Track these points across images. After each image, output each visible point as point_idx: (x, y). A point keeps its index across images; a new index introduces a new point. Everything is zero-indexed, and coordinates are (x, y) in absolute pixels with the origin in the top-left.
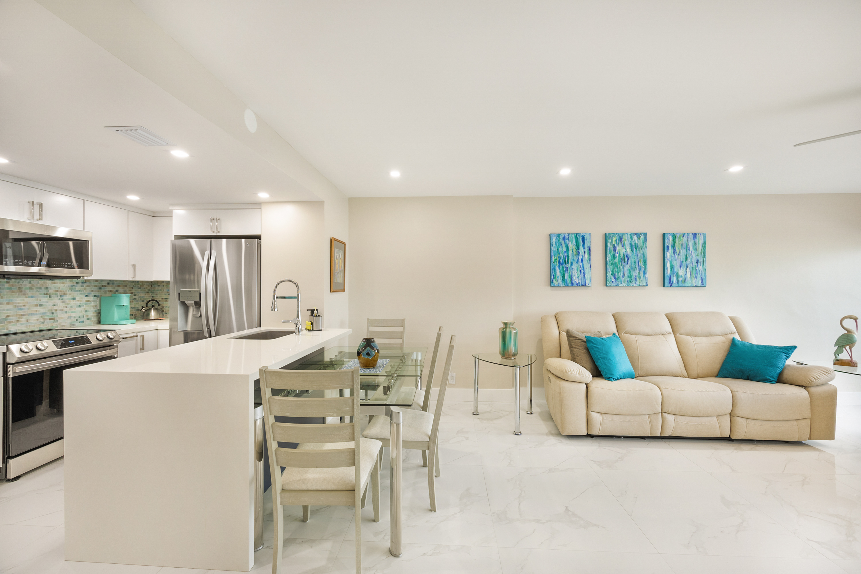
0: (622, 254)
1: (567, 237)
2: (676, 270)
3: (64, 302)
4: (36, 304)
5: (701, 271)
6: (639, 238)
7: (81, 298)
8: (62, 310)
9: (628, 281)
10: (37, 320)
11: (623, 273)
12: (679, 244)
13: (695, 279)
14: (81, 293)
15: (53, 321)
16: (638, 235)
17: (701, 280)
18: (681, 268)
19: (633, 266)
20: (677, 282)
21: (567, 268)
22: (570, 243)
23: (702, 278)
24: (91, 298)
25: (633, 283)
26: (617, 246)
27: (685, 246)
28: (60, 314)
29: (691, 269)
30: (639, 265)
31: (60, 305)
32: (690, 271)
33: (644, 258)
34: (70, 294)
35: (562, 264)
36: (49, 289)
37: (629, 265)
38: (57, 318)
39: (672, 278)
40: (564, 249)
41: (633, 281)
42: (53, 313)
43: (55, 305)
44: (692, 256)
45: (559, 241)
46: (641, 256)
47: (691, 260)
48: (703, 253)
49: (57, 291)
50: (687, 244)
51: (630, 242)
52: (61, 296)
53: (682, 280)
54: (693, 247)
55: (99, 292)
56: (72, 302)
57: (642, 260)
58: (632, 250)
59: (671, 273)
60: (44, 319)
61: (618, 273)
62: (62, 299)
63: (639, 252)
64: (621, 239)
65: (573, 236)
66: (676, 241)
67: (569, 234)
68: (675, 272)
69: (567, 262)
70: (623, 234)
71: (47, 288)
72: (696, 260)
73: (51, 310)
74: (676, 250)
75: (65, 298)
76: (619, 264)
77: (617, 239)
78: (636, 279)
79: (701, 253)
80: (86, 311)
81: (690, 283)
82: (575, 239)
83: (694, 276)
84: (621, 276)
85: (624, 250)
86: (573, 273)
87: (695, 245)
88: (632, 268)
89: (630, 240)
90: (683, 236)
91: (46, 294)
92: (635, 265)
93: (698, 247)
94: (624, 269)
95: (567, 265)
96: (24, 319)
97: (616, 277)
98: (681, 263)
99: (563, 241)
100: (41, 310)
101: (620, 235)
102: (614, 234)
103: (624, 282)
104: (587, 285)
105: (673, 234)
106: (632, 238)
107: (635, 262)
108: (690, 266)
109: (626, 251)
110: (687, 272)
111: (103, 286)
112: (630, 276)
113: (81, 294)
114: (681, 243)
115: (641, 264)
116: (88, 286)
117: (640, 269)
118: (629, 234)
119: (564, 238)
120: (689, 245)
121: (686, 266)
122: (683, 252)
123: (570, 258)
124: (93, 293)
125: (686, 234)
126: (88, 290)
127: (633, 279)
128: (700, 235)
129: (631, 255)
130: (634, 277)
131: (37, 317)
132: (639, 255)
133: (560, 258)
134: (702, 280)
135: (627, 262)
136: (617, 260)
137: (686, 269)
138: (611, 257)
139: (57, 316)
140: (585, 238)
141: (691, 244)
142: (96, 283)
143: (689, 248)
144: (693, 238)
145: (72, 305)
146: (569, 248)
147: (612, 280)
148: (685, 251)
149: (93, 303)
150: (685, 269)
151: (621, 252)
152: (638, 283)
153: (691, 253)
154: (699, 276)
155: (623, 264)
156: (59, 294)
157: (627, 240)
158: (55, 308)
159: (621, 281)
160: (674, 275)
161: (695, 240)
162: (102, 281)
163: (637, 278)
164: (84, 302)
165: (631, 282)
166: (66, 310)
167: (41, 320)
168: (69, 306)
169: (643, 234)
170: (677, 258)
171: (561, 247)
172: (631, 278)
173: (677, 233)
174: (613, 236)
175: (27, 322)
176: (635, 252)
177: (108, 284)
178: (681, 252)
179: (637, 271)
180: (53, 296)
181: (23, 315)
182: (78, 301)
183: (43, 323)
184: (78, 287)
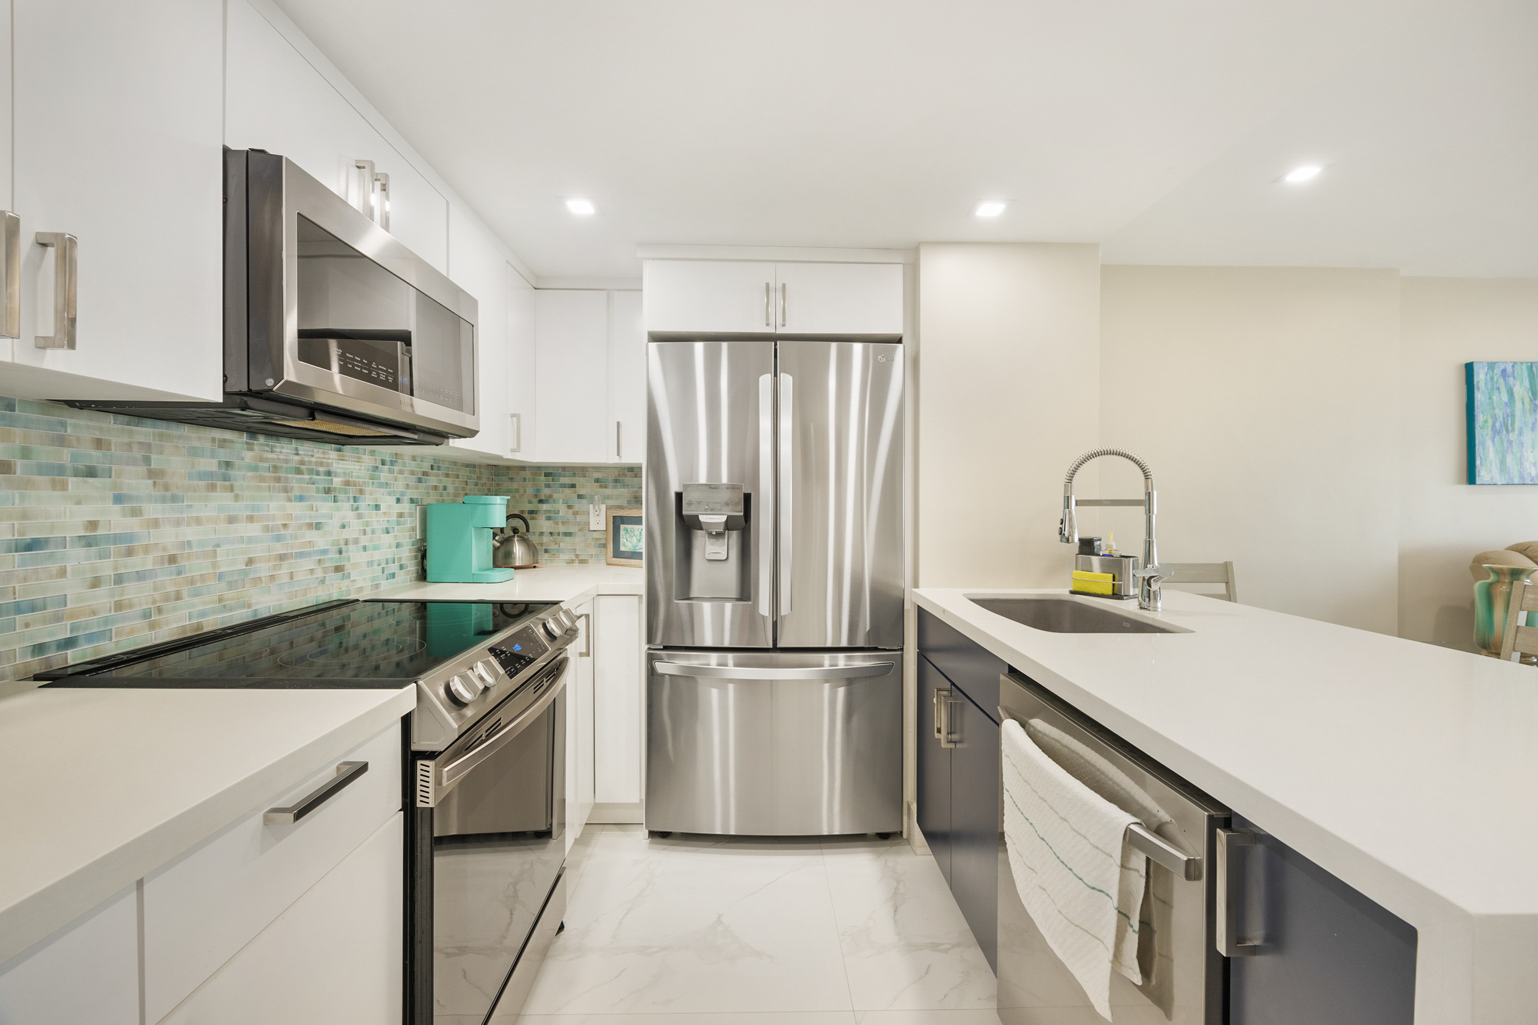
1: (1509, 370)
3: (360, 516)
4: (308, 521)
7: (388, 505)
8: (356, 541)
10: (312, 571)
14: (388, 490)
15: (340, 574)
21: (1510, 442)
22: (1518, 383)
24: (406, 506)
28: (355, 556)
31: (354, 526)
34: (371, 493)
35: (1499, 433)
36: (333, 474)
38: (348, 568)
40: (1505, 398)
42: (340, 552)
43: (344, 527)
45: (1492, 378)
49: (347, 483)
52: (355, 499)
55: (417, 488)
56: (374, 518)
60: (325, 570)
62: (357, 509)
65: (1524, 367)
67: (1515, 363)
69: (1510, 428)
71: (329, 473)
73: (338, 542)
75: (362, 504)
80: (397, 545)
82: (1529, 375)
86: (1525, 454)
91: (328, 491)
95: (1511, 435)
96: (285, 571)
99: (1501, 380)
100: (320, 541)
113: (390, 494)
119: (1504, 371)
123: (1517, 419)
124: (409, 494)
126: (401, 485)
131: (311, 563)
133: (1494, 417)
139: (349, 559)
142: (413, 465)
145: (375, 525)
146: (1515, 395)
149: (409, 523)
156: (351, 492)
164: (394, 518)
167: (319, 574)
168: (368, 529)
171: (1496, 392)
175: (292, 578)
177: (432, 467)
180: (341, 496)
181: (282, 557)
182: (385, 513)
183: (323, 581)
184: (384, 474)
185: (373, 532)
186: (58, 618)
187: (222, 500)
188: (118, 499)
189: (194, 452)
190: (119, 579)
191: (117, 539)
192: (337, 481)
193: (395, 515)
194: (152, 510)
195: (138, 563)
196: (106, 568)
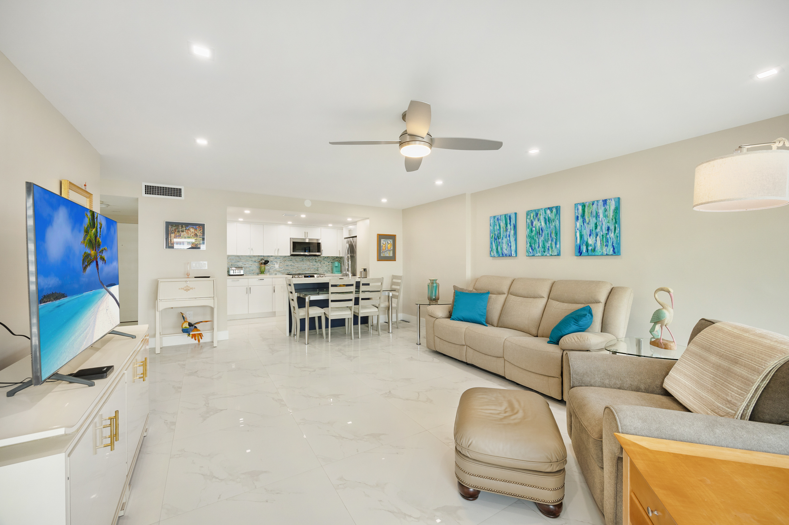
0: (537, 227)
1: (499, 218)
2: (585, 239)
3: (322, 264)
5: (613, 239)
6: (552, 212)
7: (326, 263)
8: (320, 267)
9: (542, 251)
11: (538, 244)
12: (588, 213)
13: (606, 247)
14: (327, 261)
16: (550, 209)
17: (612, 248)
18: (591, 237)
19: (546, 237)
20: (586, 251)
21: (499, 242)
22: (502, 222)
23: (613, 246)
24: (330, 263)
25: (546, 253)
26: (534, 221)
27: (595, 214)
28: (320, 269)
29: (601, 237)
30: (551, 236)
31: (320, 265)
32: (600, 240)
33: (555, 229)
34: (324, 261)
35: (496, 239)
37: (543, 237)
39: (581, 247)
40: (498, 228)
41: (546, 251)
42: (318, 268)
44: (602, 224)
45: (494, 221)
46: (553, 228)
47: (601, 228)
48: (614, 220)
50: (597, 212)
51: (544, 216)
53: (591, 249)
54: (604, 214)
56: (324, 265)
57: (554, 232)
58: (546, 223)
59: (580, 242)
61: (535, 244)
63: (552, 224)
64: (537, 215)
65: (504, 216)
66: (586, 210)
67: (501, 215)
68: (585, 241)
69: (499, 238)
70: (539, 210)
71: (316, 259)
72: (607, 227)
74: (585, 219)
76: (535, 236)
77: (534, 215)
78: (548, 249)
79: (613, 220)
81: (600, 252)
82: (505, 219)
83: (605, 245)
84: (537, 247)
85: (539, 224)
86: (504, 246)
87: (605, 212)
88: (545, 240)
89: (544, 214)
90: (593, 204)
91: (316, 261)
92: (548, 237)
93: (609, 214)
94: (539, 241)
95: (500, 240)
96: (310, 269)
97: (533, 248)
98: (591, 232)
99: (497, 222)
101: (537, 211)
102: (531, 211)
103: (539, 252)
104: (512, 255)
105: (583, 203)
106: (546, 213)
107: (548, 234)
108: (600, 234)
109: (541, 225)
110: (597, 241)
111: (334, 259)
112: (544, 247)
114: (590, 211)
115: (553, 235)
117: (552, 241)
118: (543, 209)
119: (498, 218)
120: (599, 212)
121: (596, 235)
122: (593, 220)
123: (501, 234)
124: (331, 262)
125: (596, 202)
126: (329, 260)
127: (547, 249)
128: (611, 200)
129: (545, 228)
130: (547, 247)
131: (313, 269)
132: (552, 227)
133: (495, 234)
134: (614, 249)
135: (542, 235)
136: (534, 232)
137: (596, 238)
138: (530, 231)
140: (511, 217)
141: (601, 212)
142: (332, 258)
143: (599, 215)
144: (603, 204)
146: (501, 226)
147: (530, 251)
148: (594, 219)
149: (331, 265)
150: (594, 238)
151: (537, 226)
152: (551, 253)
153: (601, 220)
154: (610, 244)
155: (538, 237)
156: (319, 261)
157: (542, 215)
158: (318, 266)
159: (537, 251)
160: (584, 244)
161: (606, 206)
162: (334, 257)
163: (550, 248)
165: (544, 252)
166: (322, 267)
169: (555, 208)
170: (586, 227)
171: (496, 226)
172: (545, 248)
173: (586, 203)
174: (531, 213)
176: (548, 225)
178: (591, 220)
179: (550, 242)
181: (309, 268)
184: (326, 259)
186: (289, 271)
187: (302, 263)
188: (293, 262)
189: (300, 258)
191: (293, 265)
192: (317, 260)
193: (328, 264)
194: (296, 263)
195: (294, 267)
196: (292, 268)
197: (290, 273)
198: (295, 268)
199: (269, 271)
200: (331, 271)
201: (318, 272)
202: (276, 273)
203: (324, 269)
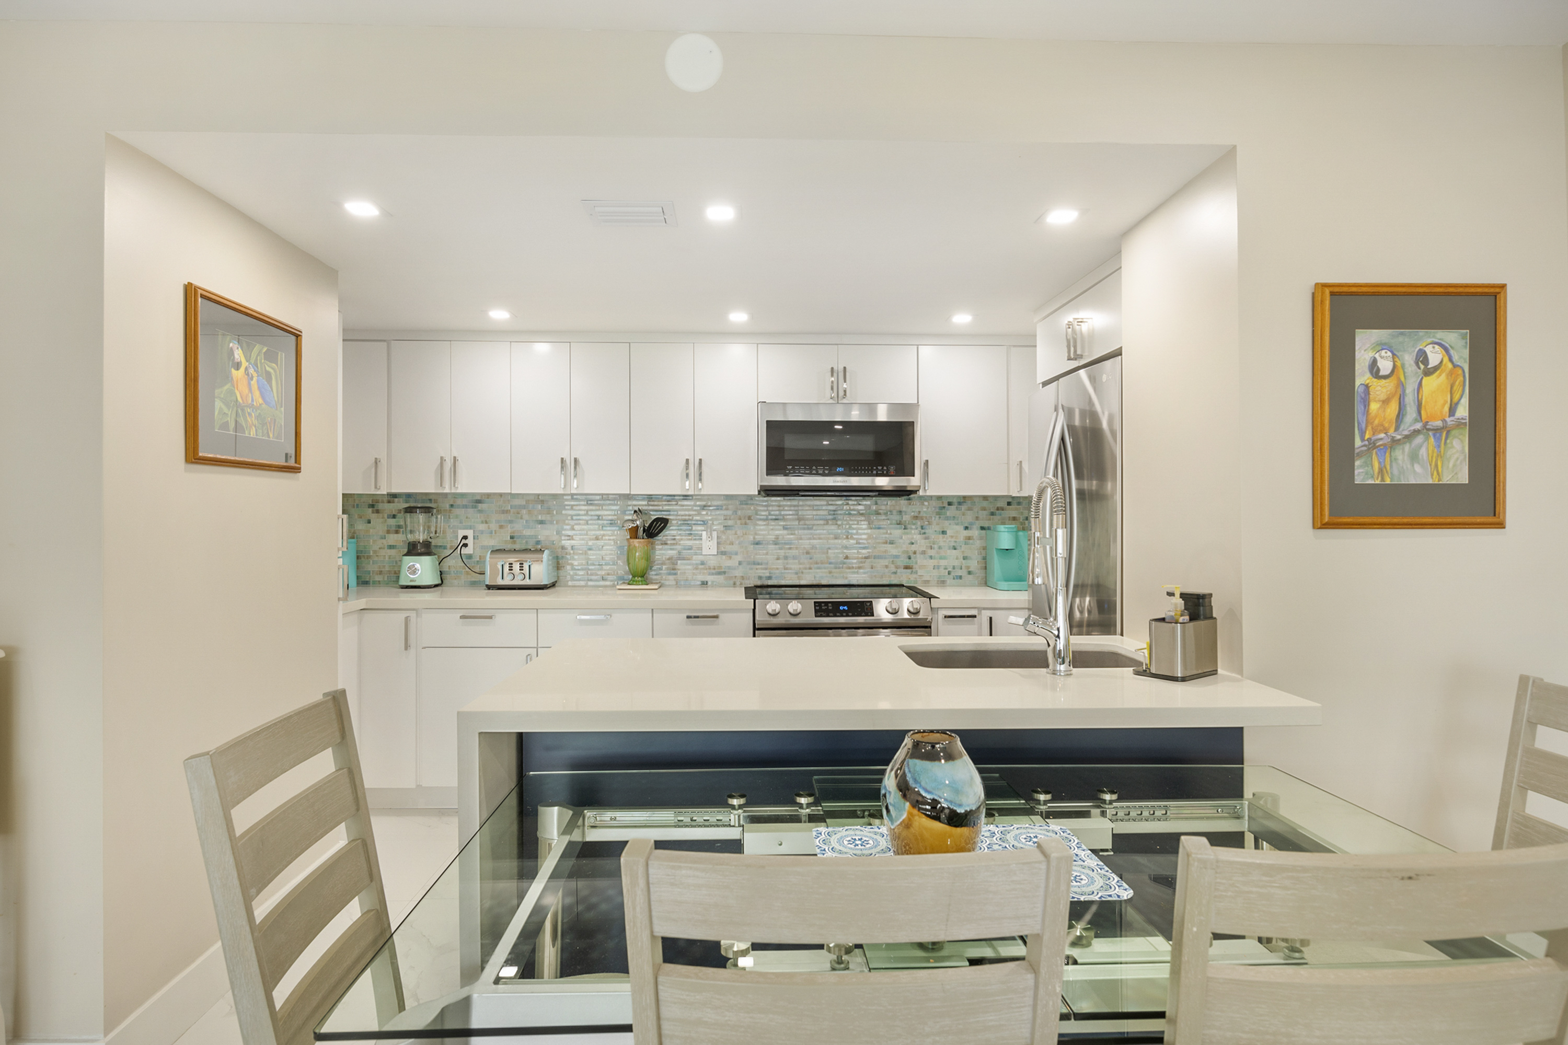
3: (926, 538)
4: (884, 539)
7: (956, 531)
8: (924, 553)
10: (887, 567)
14: (956, 522)
15: (909, 571)
24: (975, 532)
28: (920, 560)
31: (921, 543)
34: (938, 524)
36: (903, 514)
38: (916, 567)
42: (910, 558)
43: (913, 544)
49: (916, 518)
52: (922, 528)
55: (990, 520)
56: (941, 539)
60: (897, 567)
73: (907, 552)
75: (930, 531)
80: (965, 558)
100: (892, 549)
111: (998, 509)
113: (957, 524)
116: (970, 509)
124: (976, 523)
126: (969, 517)
131: (885, 562)
139: (916, 563)
142: (985, 504)
145: (942, 544)
156: (919, 523)
158: (913, 548)
162: (996, 498)
166: (931, 553)
167: (893, 568)
168: (935, 546)
177: (1009, 504)
180: (909, 526)
182: (952, 537)
183: (895, 573)
184: (951, 511)
185: (940, 548)
186: (766, 569)
187: (832, 529)
190: (786, 558)
192: (906, 518)
193: (962, 538)
195: (794, 552)
196: (782, 553)
197: (770, 578)
198: (794, 558)
199: (673, 571)
200: (980, 573)
201: (913, 577)
202: (710, 578)
203: (943, 563)
